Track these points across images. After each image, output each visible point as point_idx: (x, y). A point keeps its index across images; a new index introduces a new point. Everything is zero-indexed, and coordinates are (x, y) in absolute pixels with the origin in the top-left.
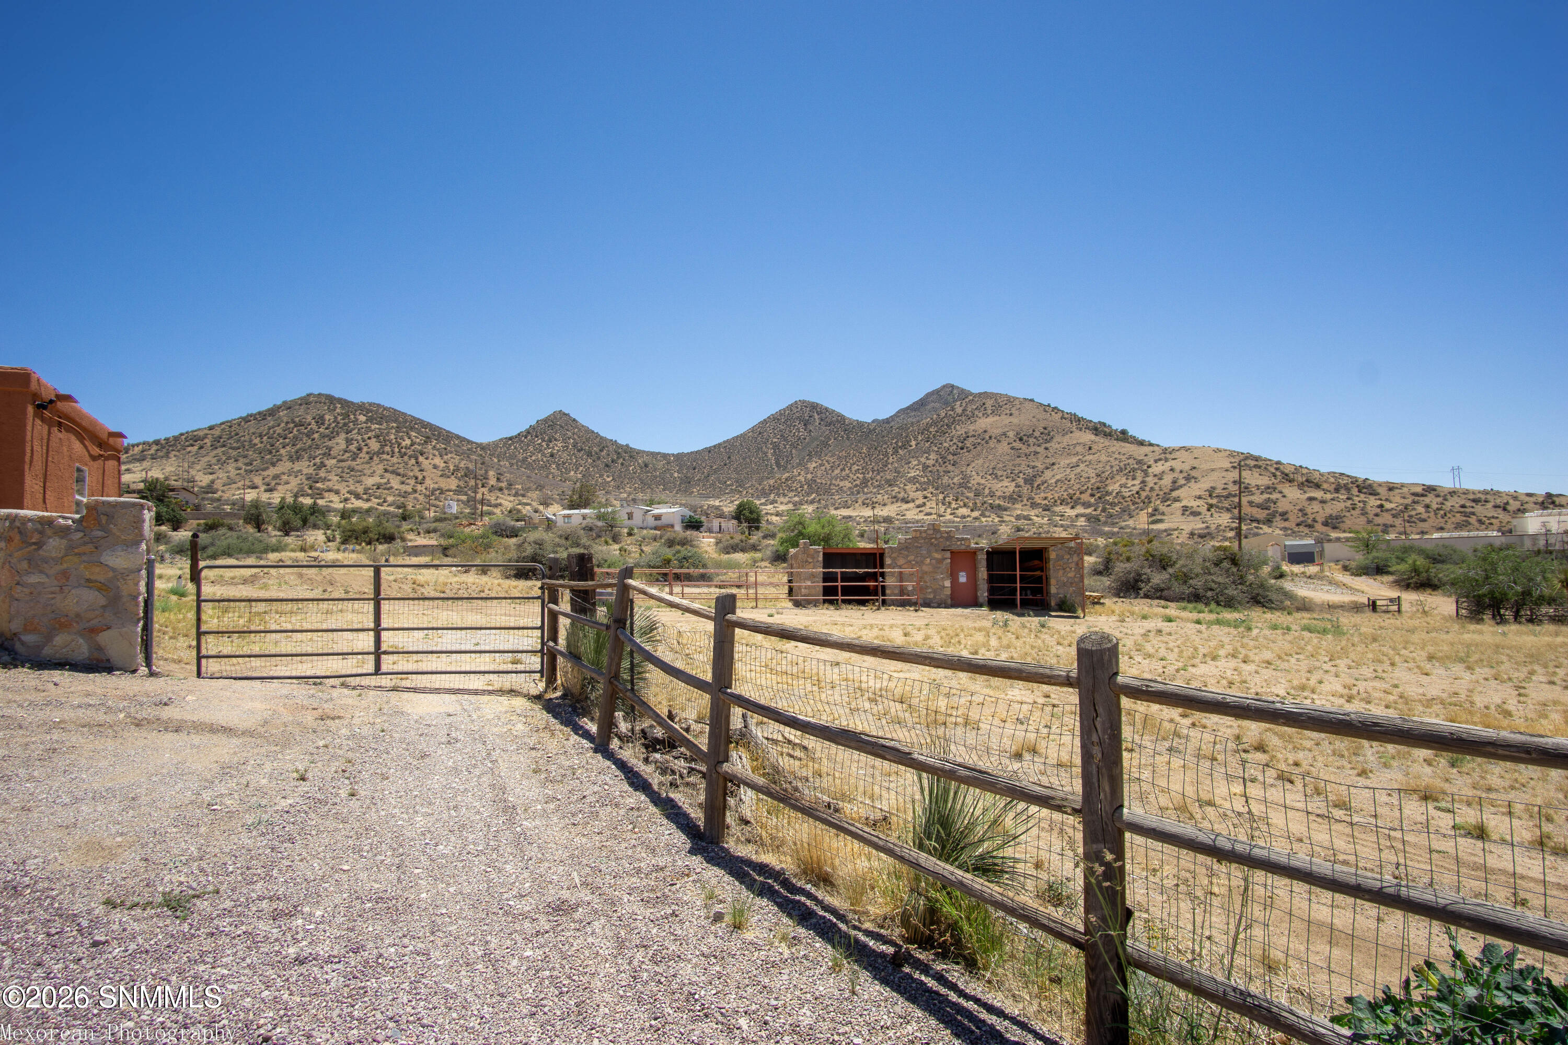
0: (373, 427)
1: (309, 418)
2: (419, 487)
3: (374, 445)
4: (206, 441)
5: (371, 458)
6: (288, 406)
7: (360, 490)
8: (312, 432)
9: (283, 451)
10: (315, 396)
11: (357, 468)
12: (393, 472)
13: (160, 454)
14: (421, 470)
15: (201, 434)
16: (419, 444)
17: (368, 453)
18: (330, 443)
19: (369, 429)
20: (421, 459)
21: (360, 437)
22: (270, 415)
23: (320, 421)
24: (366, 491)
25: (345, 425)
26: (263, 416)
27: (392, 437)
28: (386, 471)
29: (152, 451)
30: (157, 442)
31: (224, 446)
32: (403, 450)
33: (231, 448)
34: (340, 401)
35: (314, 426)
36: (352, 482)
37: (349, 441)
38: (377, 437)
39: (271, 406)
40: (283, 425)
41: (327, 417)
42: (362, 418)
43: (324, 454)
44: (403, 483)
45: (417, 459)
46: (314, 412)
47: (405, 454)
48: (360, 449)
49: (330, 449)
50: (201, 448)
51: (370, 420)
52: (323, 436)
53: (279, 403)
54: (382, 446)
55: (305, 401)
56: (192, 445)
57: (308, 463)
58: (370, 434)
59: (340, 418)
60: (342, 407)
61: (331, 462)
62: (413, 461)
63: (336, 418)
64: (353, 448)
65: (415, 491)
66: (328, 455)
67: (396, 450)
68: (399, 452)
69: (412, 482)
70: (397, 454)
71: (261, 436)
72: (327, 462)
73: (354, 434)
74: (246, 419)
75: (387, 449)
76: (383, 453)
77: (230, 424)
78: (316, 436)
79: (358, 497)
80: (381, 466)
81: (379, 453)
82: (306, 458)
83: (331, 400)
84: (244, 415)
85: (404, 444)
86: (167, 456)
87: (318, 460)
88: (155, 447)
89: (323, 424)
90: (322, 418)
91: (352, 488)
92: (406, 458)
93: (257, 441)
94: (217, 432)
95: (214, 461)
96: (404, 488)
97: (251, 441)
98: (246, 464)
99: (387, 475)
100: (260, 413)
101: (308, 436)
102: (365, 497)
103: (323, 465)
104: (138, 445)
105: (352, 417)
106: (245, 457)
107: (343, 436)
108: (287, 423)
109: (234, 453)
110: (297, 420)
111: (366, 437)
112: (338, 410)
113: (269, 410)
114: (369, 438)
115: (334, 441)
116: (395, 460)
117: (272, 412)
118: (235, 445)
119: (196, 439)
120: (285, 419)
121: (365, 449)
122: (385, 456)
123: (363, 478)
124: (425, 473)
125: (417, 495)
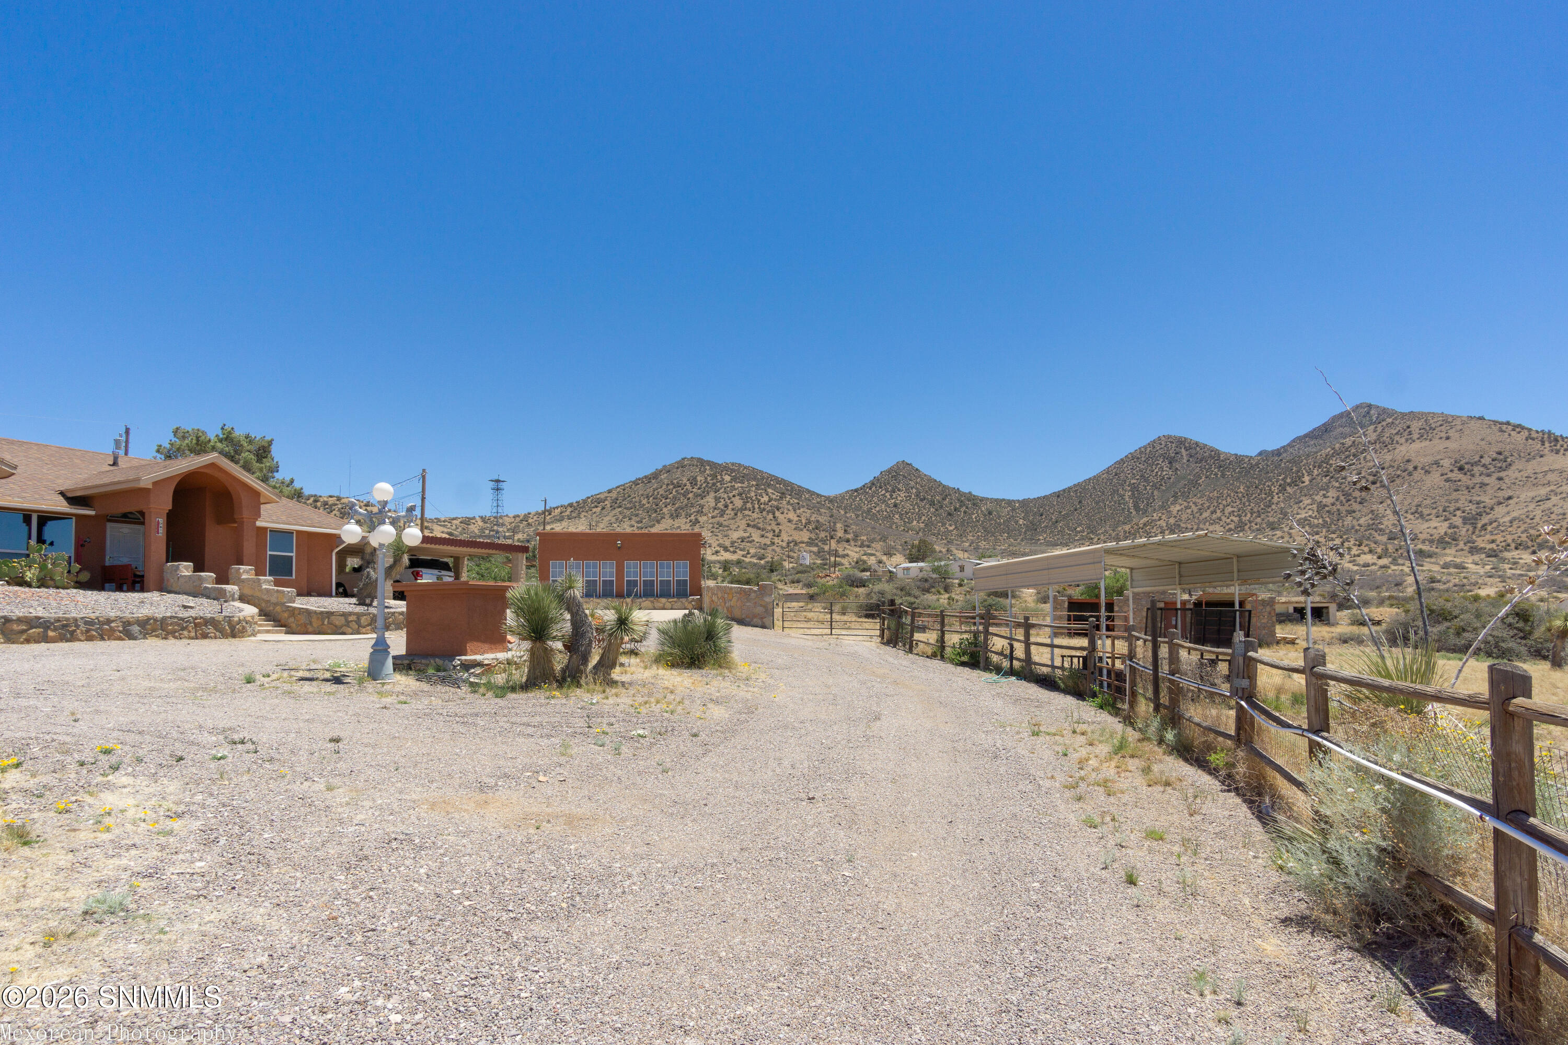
0: (736, 486)
1: (685, 480)
2: (776, 540)
3: (738, 502)
4: (606, 502)
5: (736, 514)
6: (667, 470)
7: (728, 543)
8: (688, 492)
9: (665, 510)
10: (688, 460)
11: (724, 523)
12: (754, 526)
13: (574, 515)
14: (778, 524)
15: (602, 496)
16: (776, 500)
17: (733, 509)
18: (702, 502)
19: (733, 488)
20: (777, 514)
21: (726, 496)
22: (654, 478)
23: (693, 481)
24: (733, 543)
25: (714, 484)
26: (648, 479)
27: (753, 494)
28: (748, 525)
29: (568, 513)
30: (571, 505)
31: (620, 507)
32: (762, 506)
33: (626, 508)
34: (709, 463)
35: (689, 487)
36: (720, 536)
37: (717, 499)
38: (740, 494)
39: (653, 470)
40: (664, 487)
41: (699, 478)
42: (727, 478)
43: (698, 512)
44: (763, 536)
45: (774, 514)
46: (688, 474)
47: (764, 509)
48: (726, 506)
49: (702, 507)
50: (603, 508)
51: (734, 479)
52: (696, 496)
53: (660, 467)
54: (745, 503)
55: (681, 465)
56: (596, 507)
57: (685, 520)
58: (734, 492)
59: (709, 478)
60: (711, 469)
61: (702, 519)
62: (771, 516)
63: (706, 479)
64: (720, 505)
65: (773, 543)
66: (700, 512)
67: (756, 506)
68: (759, 508)
69: (770, 535)
70: (757, 510)
71: (648, 497)
72: (700, 519)
73: (721, 493)
74: (635, 483)
75: (749, 505)
76: (746, 509)
77: (623, 487)
78: (691, 495)
79: (726, 549)
80: (744, 522)
81: (741, 510)
82: (683, 515)
83: (702, 462)
84: (633, 479)
85: (762, 500)
86: (579, 517)
87: (693, 517)
88: (569, 509)
89: (696, 484)
90: (695, 479)
91: (721, 541)
92: (764, 513)
93: (644, 502)
94: (614, 495)
95: (613, 520)
96: (764, 541)
97: (640, 502)
98: (638, 522)
99: (749, 529)
100: (646, 477)
101: (684, 496)
102: (731, 549)
103: (697, 521)
104: (557, 508)
105: (719, 477)
106: (637, 515)
107: (712, 494)
108: (668, 485)
109: (628, 513)
110: (675, 482)
111: (731, 495)
112: (707, 472)
113: (652, 474)
114: (734, 496)
115: (705, 500)
116: (755, 515)
117: (655, 475)
118: (628, 505)
119: (599, 501)
120: (666, 481)
121: (731, 506)
122: (747, 512)
123: (730, 532)
124: (781, 527)
125: (774, 547)
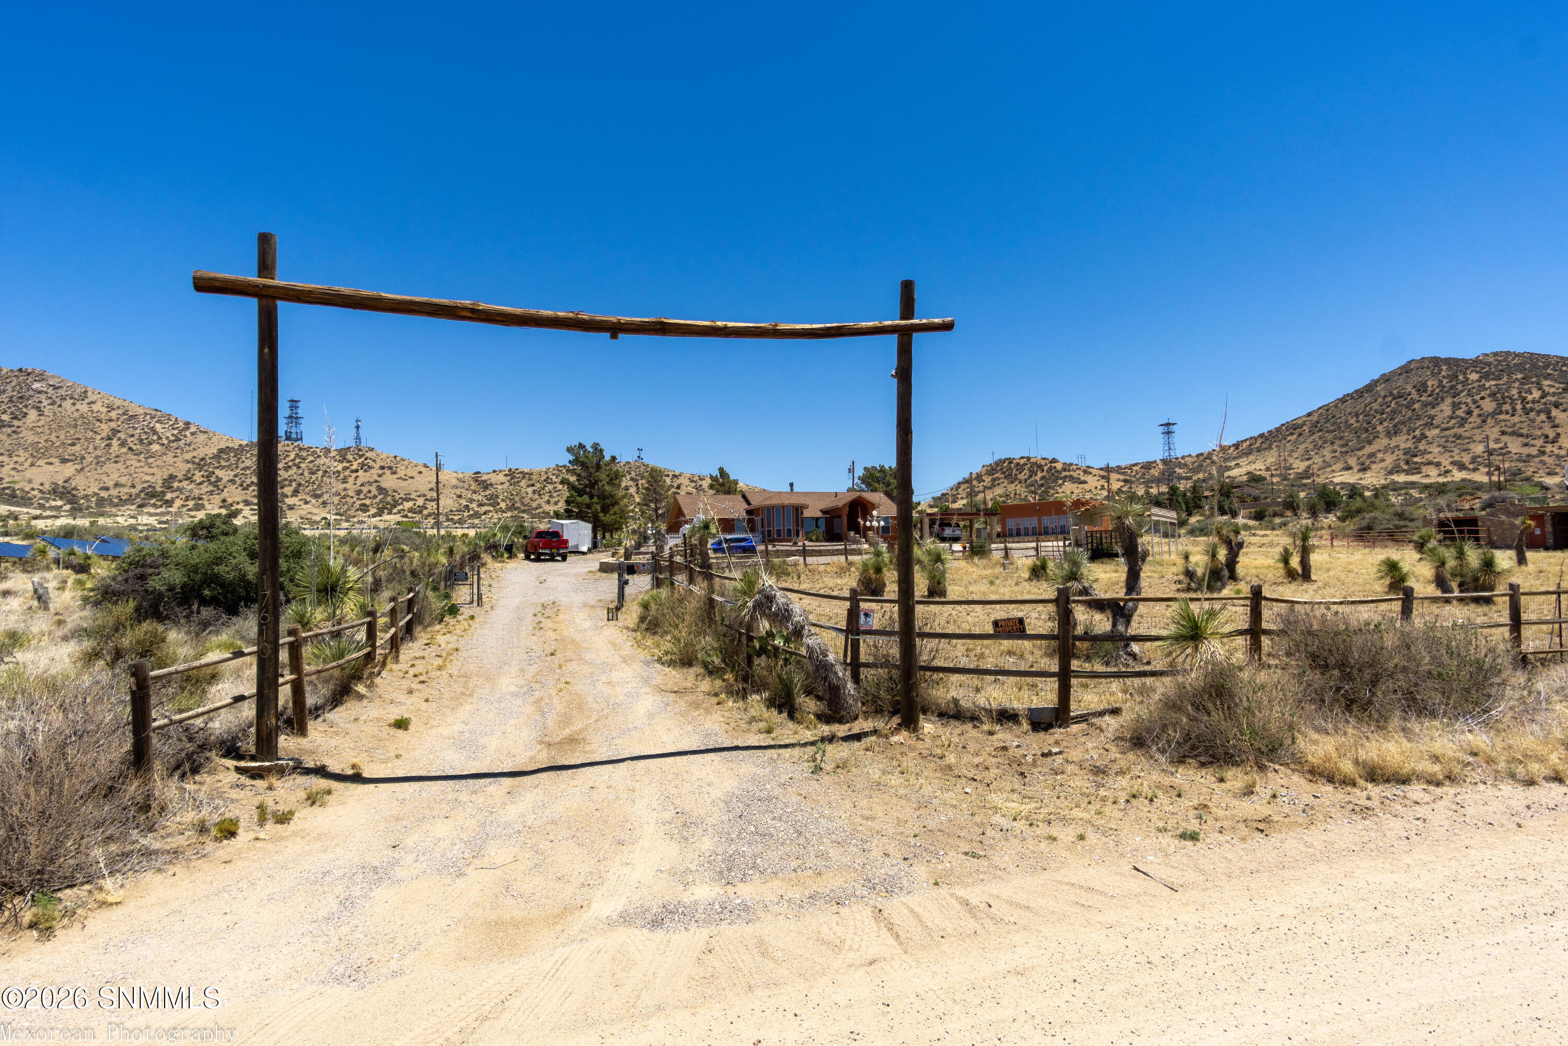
0: (1487, 385)
1: (1409, 388)
2: (1549, 448)
3: (1489, 405)
4: (1305, 428)
5: (1484, 421)
6: (1386, 379)
7: (1466, 459)
8: (1413, 402)
9: (1380, 428)
10: (1417, 361)
11: (1464, 434)
12: (1513, 434)
13: (1264, 446)
14: (1554, 426)
15: (1300, 422)
16: (1554, 394)
17: (1479, 416)
18: (1432, 412)
19: (1483, 388)
20: (1554, 412)
21: (1469, 400)
22: (1367, 391)
23: (1421, 388)
24: (1474, 460)
25: (1452, 387)
26: (1360, 393)
27: (1514, 392)
28: (1503, 433)
29: (1258, 445)
30: (1262, 436)
31: (1321, 430)
32: (1528, 406)
33: (1327, 432)
34: (1447, 361)
35: (1415, 395)
36: (1456, 451)
37: (1455, 406)
38: (1492, 395)
39: (1367, 382)
40: (1380, 400)
41: (1430, 383)
42: (1474, 376)
43: (1426, 425)
44: (1526, 445)
45: (1548, 413)
46: (1415, 380)
47: (1532, 410)
48: (1469, 413)
49: (1432, 418)
50: (1300, 435)
51: (1486, 376)
52: (1425, 405)
53: (1376, 377)
54: (1500, 405)
55: (1406, 370)
56: (1292, 434)
57: (1406, 437)
58: (1483, 394)
59: (1445, 381)
60: (1449, 369)
61: (1432, 433)
62: (1543, 417)
63: (1441, 382)
64: (1460, 413)
65: (1543, 453)
66: (1430, 425)
67: (1519, 407)
68: (1524, 408)
69: (1539, 443)
70: (1519, 412)
71: (1357, 415)
72: (1428, 433)
73: (1463, 397)
74: (1343, 400)
75: (1507, 407)
76: (1501, 412)
77: (1326, 407)
78: (1417, 406)
79: (1462, 467)
80: (1496, 430)
81: (1493, 414)
82: (1405, 430)
83: (1436, 362)
84: (1340, 396)
85: (1530, 398)
86: (1270, 448)
87: (1417, 433)
88: (1260, 441)
89: (1425, 391)
90: (1424, 384)
91: (1457, 458)
92: (1532, 415)
93: (1352, 421)
94: (1314, 418)
95: (1311, 446)
96: (1526, 451)
97: (1347, 421)
98: (1342, 446)
99: (1505, 438)
100: (1356, 391)
101: (1408, 407)
102: (1471, 467)
103: (1423, 436)
104: (1246, 440)
105: (1461, 377)
106: (1341, 438)
107: (1449, 401)
108: (1385, 397)
109: (1329, 436)
110: (1395, 392)
111: (1477, 398)
112: (1443, 373)
113: (1366, 386)
114: (1482, 398)
115: (1438, 409)
116: (1516, 419)
117: (1370, 388)
118: (1331, 428)
119: (1296, 427)
120: (1382, 394)
121: (1476, 412)
122: (1502, 417)
123: (1472, 446)
124: (1559, 430)
125: (1545, 458)
